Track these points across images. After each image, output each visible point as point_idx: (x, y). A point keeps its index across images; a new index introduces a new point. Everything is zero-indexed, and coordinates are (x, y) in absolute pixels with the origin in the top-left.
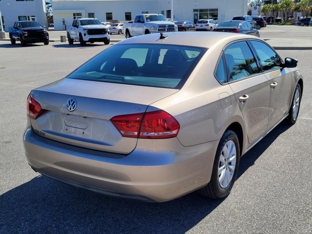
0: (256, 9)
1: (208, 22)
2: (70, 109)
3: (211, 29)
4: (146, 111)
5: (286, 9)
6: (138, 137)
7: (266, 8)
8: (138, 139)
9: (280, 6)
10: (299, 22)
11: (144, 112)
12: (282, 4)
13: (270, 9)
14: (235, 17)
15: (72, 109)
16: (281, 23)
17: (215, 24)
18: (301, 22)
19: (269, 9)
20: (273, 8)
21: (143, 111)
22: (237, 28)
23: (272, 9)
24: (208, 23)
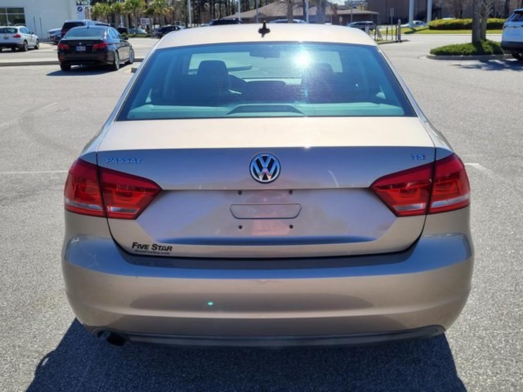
0: (81, 10)
1: (19, 31)
2: (265, 178)
3: (25, 43)
4: (437, 160)
5: (134, 11)
6: (427, 211)
7: (100, 9)
8: (428, 216)
9: (124, 5)
10: (159, 33)
11: (433, 161)
12: (127, 4)
13: (107, 10)
14: (66, 21)
15: (269, 177)
16: (128, 34)
17: (30, 35)
18: (161, 33)
19: (104, 11)
20: (112, 9)
21: (430, 160)
22: (102, 39)
23: (110, 12)
24: (19, 33)
